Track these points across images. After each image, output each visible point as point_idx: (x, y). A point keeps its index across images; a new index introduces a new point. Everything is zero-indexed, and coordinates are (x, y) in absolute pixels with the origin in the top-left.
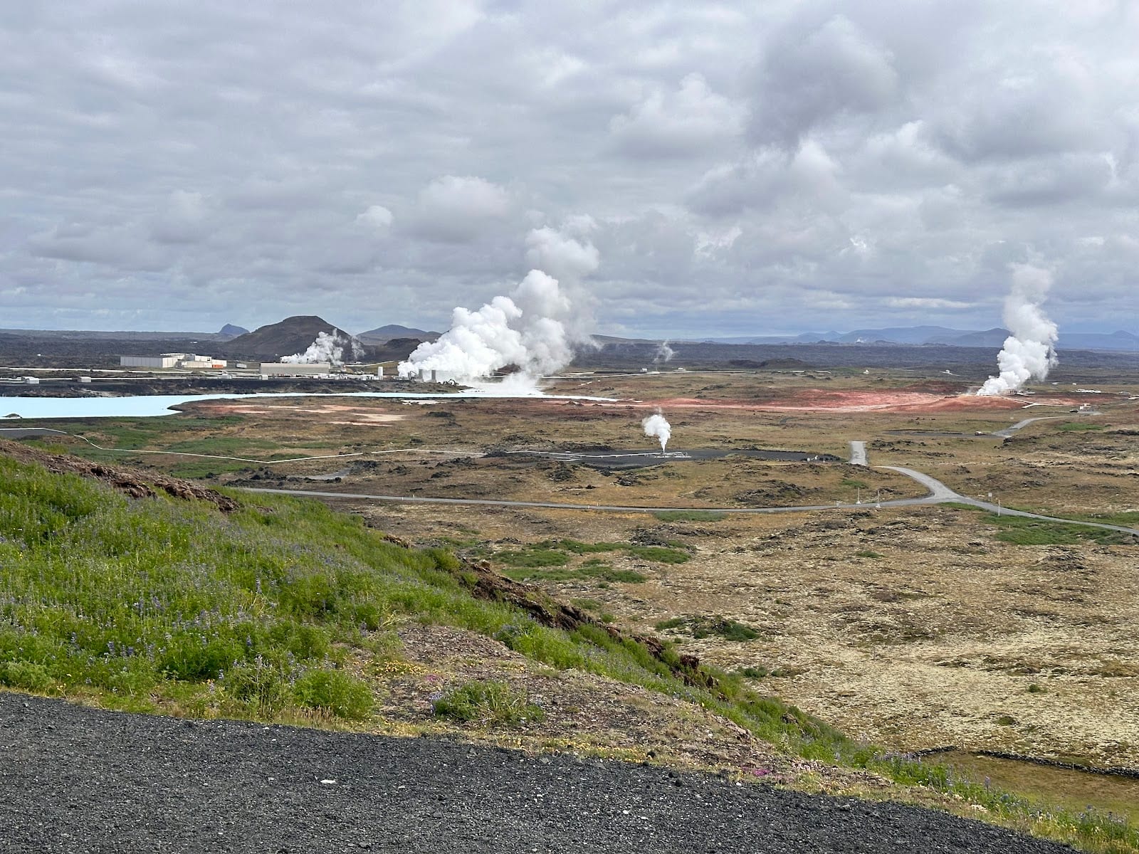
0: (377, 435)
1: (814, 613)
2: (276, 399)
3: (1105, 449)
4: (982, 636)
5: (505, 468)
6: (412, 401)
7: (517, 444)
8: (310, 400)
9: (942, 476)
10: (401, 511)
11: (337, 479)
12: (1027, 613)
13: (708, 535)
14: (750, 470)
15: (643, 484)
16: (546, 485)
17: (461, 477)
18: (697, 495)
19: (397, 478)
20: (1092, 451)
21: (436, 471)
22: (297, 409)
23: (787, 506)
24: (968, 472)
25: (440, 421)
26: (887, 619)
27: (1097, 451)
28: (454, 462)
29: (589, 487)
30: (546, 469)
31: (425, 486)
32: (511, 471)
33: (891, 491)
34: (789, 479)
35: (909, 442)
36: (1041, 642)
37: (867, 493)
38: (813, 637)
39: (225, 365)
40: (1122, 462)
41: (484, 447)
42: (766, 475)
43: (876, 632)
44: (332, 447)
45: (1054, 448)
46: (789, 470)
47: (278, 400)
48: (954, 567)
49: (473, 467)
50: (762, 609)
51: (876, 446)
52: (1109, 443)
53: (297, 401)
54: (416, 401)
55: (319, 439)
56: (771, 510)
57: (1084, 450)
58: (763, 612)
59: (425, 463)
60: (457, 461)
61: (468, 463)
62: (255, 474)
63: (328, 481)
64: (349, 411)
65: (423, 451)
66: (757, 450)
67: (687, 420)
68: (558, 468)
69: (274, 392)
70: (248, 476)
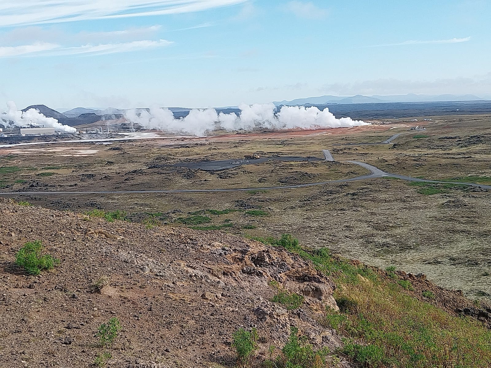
0: (88, 161)
1: (350, 240)
2: (31, 146)
3: (441, 146)
4: (438, 246)
5: (161, 173)
6: (99, 143)
7: (162, 161)
8: (48, 145)
9: (375, 164)
10: (114, 199)
11: (75, 185)
12: (454, 232)
13: (274, 201)
14: (283, 167)
15: (232, 178)
16: (184, 181)
17: (139, 179)
18: (260, 181)
19: (106, 182)
20: (435, 147)
21: (125, 177)
22: (43, 150)
23: (306, 184)
24: (387, 161)
25: (117, 152)
26: (388, 240)
27: (437, 147)
28: (134, 172)
29: (206, 180)
30: (182, 173)
31: (122, 185)
32: (164, 175)
33: (353, 173)
34: (304, 170)
35: (350, 149)
36: (468, 246)
37: (342, 175)
38: (354, 253)
39: (2, 131)
40: (450, 152)
41: (146, 164)
42: (292, 169)
43: (385, 248)
44: (67, 167)
45: (417, 147)
46: (302, 166)
47: (33, 146)
48: (405, 210)
49: (144, 174)
50: (324, 240)
51: (335, 152)
52: (442, 143)
53: (42, 146)
54: (102, 143)
55: (59, 165)
56: (299, 186)
57: (432, 147)
58: (324, 241)
59: (118, 174)
60: (135, 172)
61: (140, 172)
62: (31, 184)
63: (71, 186)
64: (70, 150)
65: (115, 168)
66: (280, 157)
67: (237, 145)
68: (188, 172)
69: (29, 142)
70: (27, 186)
